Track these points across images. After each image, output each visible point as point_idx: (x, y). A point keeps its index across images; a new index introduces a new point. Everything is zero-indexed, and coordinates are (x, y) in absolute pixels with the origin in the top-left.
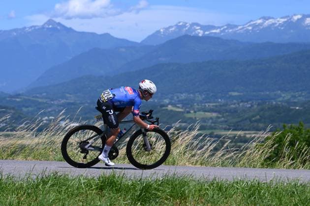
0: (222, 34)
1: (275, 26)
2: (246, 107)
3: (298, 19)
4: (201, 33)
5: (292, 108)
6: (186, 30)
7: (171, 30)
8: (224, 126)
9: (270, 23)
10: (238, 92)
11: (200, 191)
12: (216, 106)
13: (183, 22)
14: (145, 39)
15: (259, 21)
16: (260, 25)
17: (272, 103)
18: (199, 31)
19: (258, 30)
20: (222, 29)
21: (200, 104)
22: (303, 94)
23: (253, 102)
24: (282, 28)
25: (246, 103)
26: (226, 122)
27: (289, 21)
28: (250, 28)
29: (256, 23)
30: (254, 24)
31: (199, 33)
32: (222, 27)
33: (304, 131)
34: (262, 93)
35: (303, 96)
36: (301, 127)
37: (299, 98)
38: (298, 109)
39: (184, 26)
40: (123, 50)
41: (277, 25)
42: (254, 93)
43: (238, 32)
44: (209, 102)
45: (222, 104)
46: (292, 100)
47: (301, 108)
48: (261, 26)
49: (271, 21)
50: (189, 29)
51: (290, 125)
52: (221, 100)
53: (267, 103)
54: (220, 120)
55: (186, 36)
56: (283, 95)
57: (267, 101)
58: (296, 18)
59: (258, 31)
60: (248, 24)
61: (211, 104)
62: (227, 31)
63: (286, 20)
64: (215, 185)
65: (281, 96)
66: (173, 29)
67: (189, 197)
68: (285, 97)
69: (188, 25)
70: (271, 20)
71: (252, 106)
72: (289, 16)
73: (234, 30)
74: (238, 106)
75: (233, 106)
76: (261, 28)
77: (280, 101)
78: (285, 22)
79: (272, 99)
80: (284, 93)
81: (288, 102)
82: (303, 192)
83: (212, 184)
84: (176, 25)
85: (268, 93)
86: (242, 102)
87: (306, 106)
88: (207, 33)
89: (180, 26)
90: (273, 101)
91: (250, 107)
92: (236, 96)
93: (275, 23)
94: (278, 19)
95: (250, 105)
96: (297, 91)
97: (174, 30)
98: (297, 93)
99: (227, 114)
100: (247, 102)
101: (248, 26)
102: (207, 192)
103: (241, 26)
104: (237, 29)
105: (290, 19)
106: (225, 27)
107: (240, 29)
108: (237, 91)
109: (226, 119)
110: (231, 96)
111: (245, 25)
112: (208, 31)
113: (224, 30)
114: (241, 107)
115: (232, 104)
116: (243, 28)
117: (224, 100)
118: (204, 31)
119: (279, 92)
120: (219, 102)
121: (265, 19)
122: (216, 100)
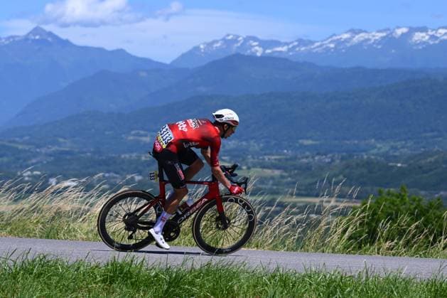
0: (291, 54)
1: (369, 43)
2: (325, 162)
3: (403, 34)
4: (259, 51)
5: (391, 164)
6: (238, 47)
7: (215, 45)
9: (362, 39)
10: (313, 140)
11: (255, 286)
12: (280, 160)
13: (234, 35)
14: (178, 59)
15: (346, 36)
16: (347, 41)
17: (362, 156)
18: (257, 48)
19: (343, 48)
20: (290, 46)
21: (256, 157)
22: (409, 145)
23: (334, 156)
24: (379, 47)
25: (324, 157)
26: (294, 183)
27: (390, 36)
28: (332, 46)
29: (341, 38)
30: (338, 40)
31: (257, 51)
32: (291, 43)
33: (407, 199)
34: (348, 142)
35: (407, 147)
36: (403, 194)
37: (402, 150)
38: (400, 167)
39: (235, 40)
40: (143, 74)
41: (372, 41)
42: (337, 142)
43: (314, 51)
44: (270, 154)
45: (288, 157)
46: (391, 153)
47: (404, 166)
48: (348, 42)
49: (362, 36)
50: (242, 44)
51: (387, 190)
52: (288, 150)
53: (355, 157)
54: (285, 180)
55: (238, 56)
56: (379, 146)
57: (355, 153)
58: (399, 32)
60: (330, 40)
61: (273, 157)
62: (297, 49)
63: (384, 34)
64: (277, 278)
65: (375, 147)
66: (218, 45)
67: (238, 294)
68: (381, 148)
69: (241, 38)
70: (362, 34)
71: (333, 160)
72: (389, 29)
73: (308, 48)
74: (311, 160)
75: (305, 160)
76: (348, 45)
77: (373, 155)
78: (383, 38)
79: (362, 152)
80: (380, 143)
81: (387, 157)
82: (406, 290)
83: (273, 277)
84: (224, 39)
85: (356, 142)
86: (318, 154)
87: (412, 162)
88: (268, 51)
89: (229, 40)
90: (364, 154)
91: (330, 163)
92: (309, 145)
93: (369, 40)
94: (373, 33)
95: (330, 160)
96: (400, 140)
97: (220, 47)
98: (399, 143)
99: (296, 171)
100: (326, 155)
101: (329, 43)
102: (266, 288)
103: (318, 42)
104: (312, 47)
105: (391, 33)
106: (296, 43)
107: (318, 47)
108: (310, 138)
109: (294, 180)
110: (302, 146)
111: (325, 40)
112: (270, 49)
113: (294, 47)
114: (316, 161)
115: (303, 158)
116: (321, 46)
117: (292, 150)
118: (265, 49)
119: (373, 140)
120: (284, 154)
121: (355, 32)
122: (280, 151)
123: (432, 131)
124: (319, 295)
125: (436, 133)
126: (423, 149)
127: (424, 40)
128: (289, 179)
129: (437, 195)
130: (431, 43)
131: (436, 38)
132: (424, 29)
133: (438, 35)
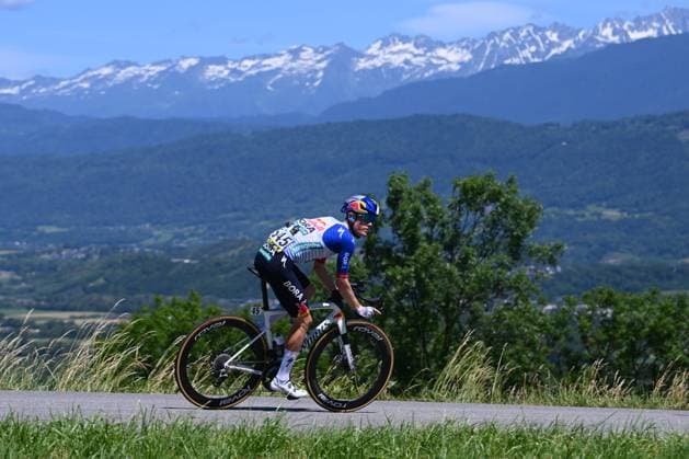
0: (25, 98)
1: (141, 81)
2: (76, 259)
3: (191, 68)
5: (175, 260)
8: (26, 301)
9: (131, 75)
10: (59, 226)
12: (9, 257)
15: (106, 71)
16: (107, 78)
17: (132, 250)
19: (103, 90)
20: (24, 86)
22: (201, 231)
23: (91, 249)
24: (156, 87)
25: (75, 251)
26: (31, 291)
27: (171, 70)
28: (86, 85)
29: (99, 75)
30: (94, 76)
32: (25, 82)
33: (200, 311)
34: (111, 229)
35: (199, 235)
36: (193, 303)
37: (191, 239)
38: (188, 264)
41: (146, 78)
42: (94, 228)
43: (59, 93)
45: (22, 252)
46: (175, 244)
47: (195, 262)
48: (111, 80)
49: (131, 71)
51: (170, 298)
52: (21, 242)
53: (122, 251)
54: (16, 287)
56: (156, 233)
57: (120, 246)
58: (185, 64)
59: (103, 93)
60: (82, 77)
62: (34, 91)
63: (163, 68)
64: (11, 430)
65: (151, 236)
68: (160, 236)
70: (131, 69)
71: (88, 256)
72: (170, 61)
73: (52, 88)
74: (57, 256)
75: (46, 257)
76: (111, 84)
77: (149, 246)
78: (161, 73)
79: (131, 242)
80: (159, 230)
81: (167, 248)
85: (123, 228)
86: (66, 247)
87: (206, 256)
90: (134, 245)
91: (84, 259)
92: (52, 234)
93: (141, 76)
94: (147, 67)
95: (83, 255)
98: (185, 229)
99: (34, 273)
100: (78, 247)
101: (82, 82)
103: (65, 80)
104: (57, 88)
105: (174, 66)
106: (31, 83)
107: (65, 87)
108: (56, 224)
109: (30, 286)
110: (42, 235)
111: (74, 78)
113: (29, 88)
114: (63, 258)
115: (44, 253)
116: (70, 85)
117: (27, 242)
119: (148, 226)
120: (16, 248)
121: (119, 65)
122: (9, 243)
123: (235, 210)
124: (74, 452)
125: (240, 214)
126: (221, 238)
127: (222, 76)
128: (23, 285)
129: (242, 305)
130: (232, 80)
131: (240, 73)
132: (221, 61)
133: (243, 69)
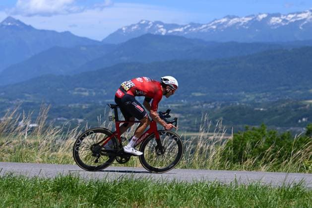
0: (186, 33)
1: (240, 25)
2: (210, 108)
3: (263, 18)
4: (164, 32)
5: (256, 109)
6: (149, 29)
7: (133, 28)
8: (186, 128)
9: (235, 22)
10: (202, 93)
11: (158, 193)
12: (178, 107)
13: (146, 21)
14: (107, 38)
15: (224, 20)
16: (224, 23)
17: (236, 104)
18: (162, 29)
20: (185, 28)
21: (162, 105)
22: (268, 95)
23: (216, 103)
24: (247, 28)
25: (209, 104)
26: (189, 123)
27: (254, 20)
28: (214, 27)
29: (220, 22)
30: (218, 23)
31: (162, 32)
32: (186, 26)
33: (266, 132)
34: (226, 94)
35: (267, 97)
36: (263, 129)
37: (263, 99)
38: (263, 111)
39: (147, 24)
40: (84, 49)
41: (242, 24)
42: (218, 94)
43: (202, 31)
44: (172, 103)
45: (184, 105)
46: (256, 101)
47: (265, 110)
48: (226, 25)
49: (236, 20)
50: (151, 27)
52: (184, 100)
53: (231, 104)
54: (182, 121)
55: (149, 35)
56: (247, 96)
57: (231, 102)
58: (261, 17)
59: (222, 30)
60: (213, 23)
61: (174, 105)
62: (190, 30)
63: (250, 19)
65: (245, 97)
66: (135, 27)
67: (147, 199)
68: (249, 98)
69: (150, 23)
70: (236, 19)
71: (215, 107)
72: (253, 15)
73: (198, 29)
74: (201, 107)
75: (196, 107)
76: (226, 26)
77: (244, 103)
78: (249, 21)
79: (235, 100)
80: (248, 94)
81: (253, 103)
83: (171, 186)
84: (139, 23)
85: (232, 94)
86: (205, 102)
87: (271, 107)
88: (170, 32)
89: (142, 24)
90: (236, 102)
91: (213, 109)
92: (199, 97)
93: (240, 23)
94: (243, 18)
95: (213, 107)
96: (262, 92)
97: (137, 29)
98: (261, 94)
99: (190, 115)
100: (211, 103)
101: (213, 25)
102: (166, 194)
103: (204, 25)
104: (201, 28)
105: (255, 18)
106: (189, 26)
107: (204, 28)
108: (200, 91)
109: (188, 121)
110: (194, 97)
111: (209, 24)
112: (171, 30)
113: (188, 28)
114: (204, 108)
115: (195, 105)
116: (207, 27)
117: (187, 100)
118: (167, 30)
119: (243, 93)
120: (182, 103)
121: (230, 17)
122: (179, 101)
123: (285, 85)
125: (287, 87)
126: (278, 98)
127: (278, 22)
128: (185, 120)
129: (288, 130)
130: (283, 24)
131: (287, 21)
132: (278, 15)
133: (288, 19)
